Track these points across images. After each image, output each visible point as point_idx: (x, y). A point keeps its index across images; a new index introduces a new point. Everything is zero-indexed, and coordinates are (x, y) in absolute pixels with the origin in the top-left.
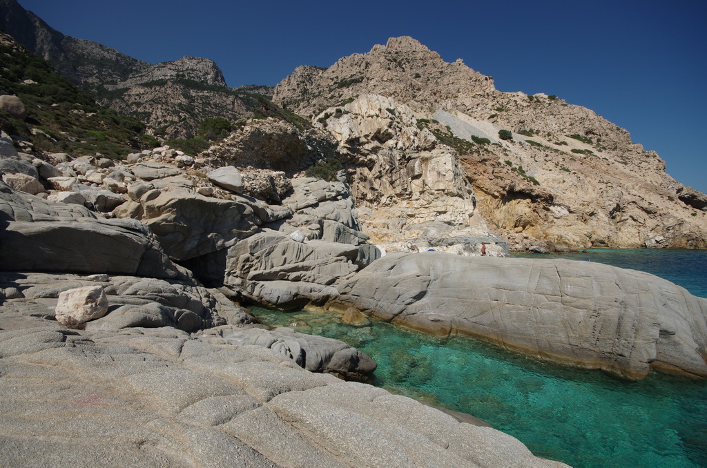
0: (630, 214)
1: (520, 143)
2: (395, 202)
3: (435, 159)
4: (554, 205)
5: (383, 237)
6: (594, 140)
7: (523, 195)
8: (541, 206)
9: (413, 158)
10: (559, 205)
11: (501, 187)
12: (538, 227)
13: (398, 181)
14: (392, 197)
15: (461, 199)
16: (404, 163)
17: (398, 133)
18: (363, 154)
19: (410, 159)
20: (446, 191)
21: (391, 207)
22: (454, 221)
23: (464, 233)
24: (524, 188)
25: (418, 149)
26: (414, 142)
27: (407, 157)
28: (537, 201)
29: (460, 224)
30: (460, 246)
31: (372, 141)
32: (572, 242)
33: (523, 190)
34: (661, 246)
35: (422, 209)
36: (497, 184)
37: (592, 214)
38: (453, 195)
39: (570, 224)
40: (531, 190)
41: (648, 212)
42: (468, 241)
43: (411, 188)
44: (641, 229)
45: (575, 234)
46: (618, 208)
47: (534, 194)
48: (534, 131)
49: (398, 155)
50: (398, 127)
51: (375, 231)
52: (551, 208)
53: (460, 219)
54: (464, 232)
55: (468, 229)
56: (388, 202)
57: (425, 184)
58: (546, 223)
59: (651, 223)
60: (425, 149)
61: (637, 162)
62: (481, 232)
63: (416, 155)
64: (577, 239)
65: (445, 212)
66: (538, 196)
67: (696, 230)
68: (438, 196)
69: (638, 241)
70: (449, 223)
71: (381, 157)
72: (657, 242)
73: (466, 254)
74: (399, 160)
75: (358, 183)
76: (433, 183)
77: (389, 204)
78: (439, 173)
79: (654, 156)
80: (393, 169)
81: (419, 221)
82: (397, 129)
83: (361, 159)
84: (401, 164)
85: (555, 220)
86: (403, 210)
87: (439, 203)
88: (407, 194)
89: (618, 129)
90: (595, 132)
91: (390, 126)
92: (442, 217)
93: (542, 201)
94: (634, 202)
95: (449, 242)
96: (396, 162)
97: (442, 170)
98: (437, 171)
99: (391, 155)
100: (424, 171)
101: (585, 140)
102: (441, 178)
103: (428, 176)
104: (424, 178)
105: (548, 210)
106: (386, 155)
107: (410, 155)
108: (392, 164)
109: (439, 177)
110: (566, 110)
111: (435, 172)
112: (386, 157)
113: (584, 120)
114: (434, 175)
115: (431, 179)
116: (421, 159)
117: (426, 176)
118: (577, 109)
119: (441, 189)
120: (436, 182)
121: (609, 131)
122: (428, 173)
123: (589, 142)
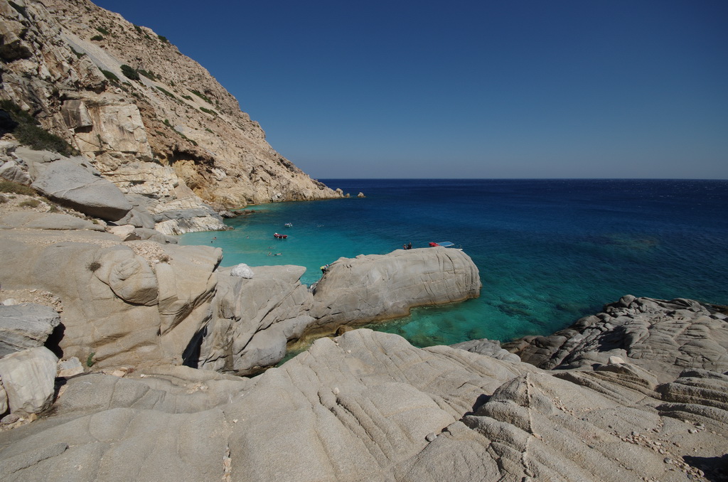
0: (260, 175)
1: (152, 89)
3: (110, 107)
4: (215, 168)
6: (214, 101)
7: (187, 156)
8: (205, 169)
10: (219, 168)
11: (167, 146)
12: (206, 190)
15: (159, 166)
16: (58, 104)
17: (39, 52)
19: (65, 98)
20: (139, 155)
22: (158, 193)
24: (188, 148)
25: (77, 86)
26: (69, 72)
27: (61, 95)
28: (200, 163)
29: (166, 196)
30: (173, 223)
32: (235, 203)
33: (188, 151)
34: (280, 200)
36: (162, 142)
37: (239, 176)
38: (147, 160)
39: (230, 186)
40: (195, 151)
41: (271, 174)
42: (181, 216)
43: (78, 145)
44: (268, 187)
45: (235, 195)
46: (253, 172)
47: (197, 156)
48: (155, 75)
49: (45, 90)
50: (36, 41)
52: (213, 170)
53: (165, 190)
54: (173, 206)
55: (177, 202)
57: (102, 141)
58: (212, 186)
59: (274, 183)
60: (89, 88)
61: (249, 129)
62: (194, 205)
63: (75, 95)
64: (238, 199)
65: (142, 182)
66: (201, 158)
67: (296, 187)
68: (127, 160)
69: (267, 197)
70: (151, 196)
72: (278, 197)
73: (183, 231)
74: (49, 98)
76: (115, 141)
78: (122, 129)
79: (258, 126)
80: (39, 112)
82: (36, 45)
84: (53, 105)
85: (218, 182)
87: (130, 169)
89: (230, 96)
90: (213, 92)
91: (22, 36)
92: (138, 188)
93: (204, 163)
94: (261, 166)
95: (157, 218)
96: (43, 101)
97: (127, 124)
98: (117, 125)
99: (29, 85)
100: (94, 122)
101: (205, 99)
102: (127, 136)
103: (104, 130)
104: (99, 133)
105: (211, 172)
106: (17, 84)
107: (66, 92)
108: (36, 102)
109: (124, 134)
110: (182, 60)
111: (114, 126)
112: (20, 89)
113: (201, 77)
114: (113, 130)
115: (110, 135)
116: (85, 101)
117: (101, 130)
118: (192, 63)
119: (130, 150)
120: (121, 141)
121: (223, 95)
122: (103, 126)
123: (210, 102)
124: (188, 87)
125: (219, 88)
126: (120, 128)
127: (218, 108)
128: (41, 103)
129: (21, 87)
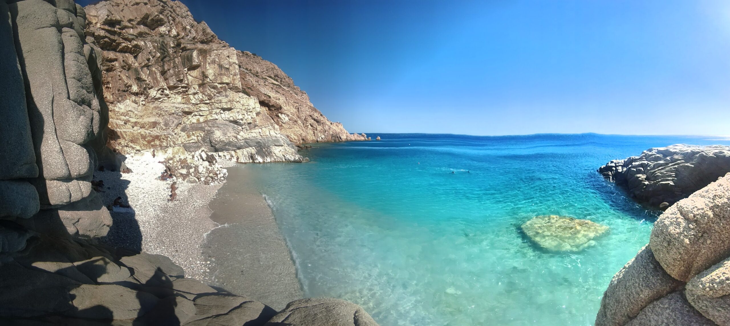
2: (167, 95)
3: (215, 52)
4: (282, 113)
5: (153, 140)
6: (279, 81)
8: (275, 114)
9: (189, 50)
10: (284, 114)
13: (171, 71)
14: (164, 89)
15: (246, 96)
16: (179, 52)
17: (171, 22)
18: (126, 39)
19: (185, 49)
20: (231, 86)
21: (162, 102)
22: (242, 120)
23: (254, 135)
25: (195, 40)
26: (190, 32)
27: (182, 46)
28: (272, 110)
29: (248, 124)
30: (253, 150)
31: (138, 26)
33: (265, 100)
35: (202, 105)
37: (296, 121)
38: (237, 90)
39: (291, 127)
40: (269, 101)
41: (317, 122)
42: (260, 144)
43: (188, 80)
44: (315, 131)
45: (295, 134)
47: (271, 104)
49: (172, 43)
50: (171, 16)
51: (143, 133)
52: (280, 115)
53: (248, 118)
55: (257, 130)
56: (158, 96)
57: (204, 76)
60: (202, 42)
63: (192, 46)
64: (296, 138)
65: (229, 109)
66: (273, 106)
68: (221, 90)
69: (314, 138)
70: (235, 122)
71: (149, 44)
72: (322, 139)
74: (173, 48)
75: (120, 72)
76: (215, 75)
77: (160, 98)
78: (221, 66)
79: (305, 94)
80: (165, 57)
81: (198, 120)
82: (170, 18)
83: (124, 45)
84: (175, 52)
85: (283, 125)
86: (177, 106)
87: (222, 98)
88: (182, 87)
89: (289, 77)
90: (279, 76)
91: (161, 13)
92: (227, 115)
93: (275, 110)
95: (238, 145)
96: (169, 50)
97: (225, 63)
98: (218, 64)
99: (163, 42)
100: (202, 64)
101: (275, 80)
102: (223, 71)
103: (208, 68)
104: (204, 70)
105: (278, 116)
106: (156, 42)
107: (186, 45)
108: (165, 51)
109: (222, 70)
110: (263, 62)
111: (216, 65)
112: (156, 44)
113: (273, 69)
114: (215, 68)
115: (211, 71)
116: (198, 50)
117: (206, 68)
118: (269, 63)
119: (224, 82)
120: (218, 75)
121: (285, 77)
122: (207, 65)
123: (277, 81)
124: (266, 74)
125: (283, 74)
126: (219, 66)
127: (281, 84)
128: (168, 52)
129: (157, 43)
